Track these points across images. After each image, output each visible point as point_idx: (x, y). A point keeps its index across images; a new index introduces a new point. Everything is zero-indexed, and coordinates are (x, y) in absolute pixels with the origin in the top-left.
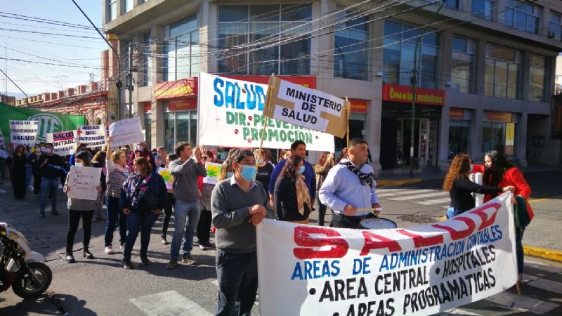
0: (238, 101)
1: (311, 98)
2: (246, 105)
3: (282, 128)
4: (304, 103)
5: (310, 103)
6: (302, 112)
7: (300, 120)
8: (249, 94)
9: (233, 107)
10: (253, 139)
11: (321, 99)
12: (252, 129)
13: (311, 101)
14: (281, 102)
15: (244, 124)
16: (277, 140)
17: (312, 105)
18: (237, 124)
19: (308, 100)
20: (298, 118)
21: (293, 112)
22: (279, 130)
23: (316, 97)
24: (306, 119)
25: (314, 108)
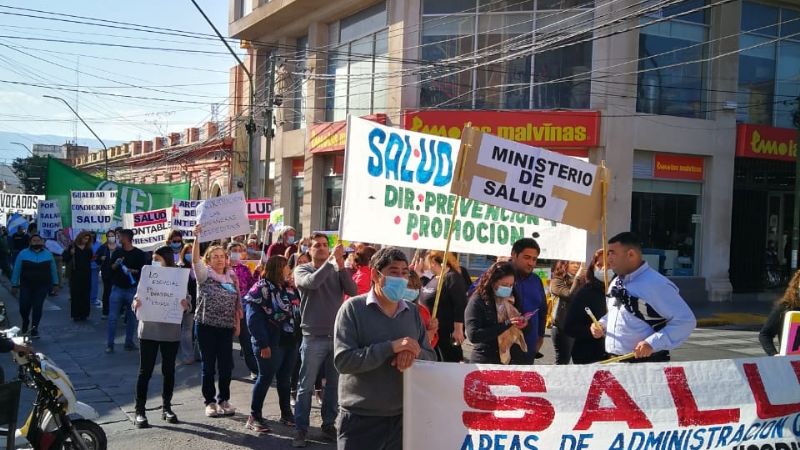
0: (404, 167)
1: (535, 164)
2: (415, 176)
3: (469, 218)
4: (523, 173)
5: (533, 172)
6: (520, 189)
7: (517, 201)
8: (424, 160)
9: (396, 177)
10: (421, 234)
11: (553, 165)
12: (422, 218)
13: (537, 168)
14: (484, 171)
15: (412, 208)
16: (459, 238)
17: (537, 175)
18: (400, 207)
20: (512, 199)
21: (504, 187)
22: (463, 221)
23: (545, 162)
24: (527, 199)
25: (542, 181)
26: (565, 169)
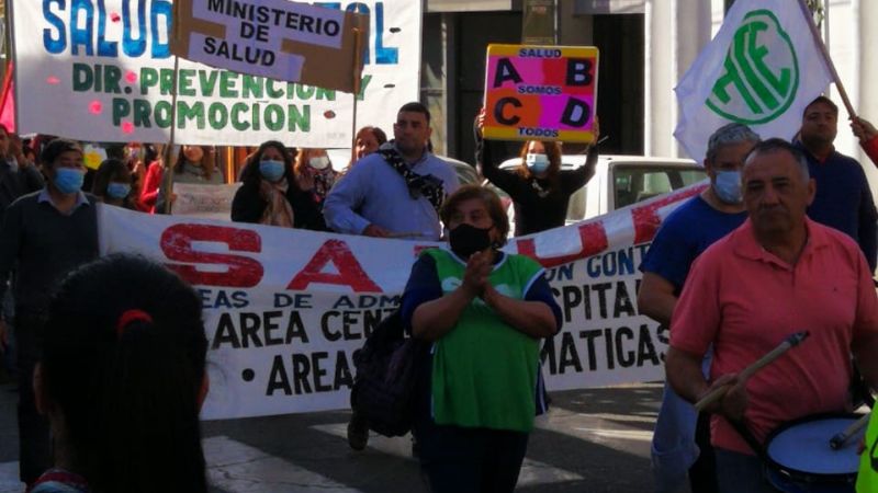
0: (101, 38)
1: (255, 13)
3: (216, 97)
4: (244, 25)
5: (255, 23)
6: (243, 44)
7: (240, 59)
8: (127, 25)
9: (90, 52)
10: (137, 124)
11: (278, 13)
12: (136, 102)
13: (259, 19)
14: (202, 26)
15: (117, 90)
17: (260, 27)
18: (98, 89)
20: (235, 58)
21: (224, 44)
23: (267, 10)
24: (252, 57)
25: (265, 34)
26: (292, 17)
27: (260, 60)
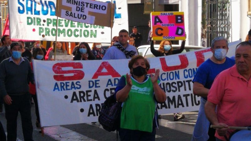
0: (35, 10)
1: (80, 4)
2: (41, 13)
3: (69, 27)
4: (77, 7)
5: (80, 7)
6: (77, 13)
7: (76, 18)
9: (32, 14)
10: (46, 35)
11: (87, 4)
12: (46, 29)
13: (81, 5)
14: (65, 7)
15: (40, 25)
16: (65, 36)
17: (82, 8)
18: (34, 25)
19: (79, 5)
20: (74, 17)
21: (71, 13)
22: (67, 29)
23: (84, 3)
24: (80, 17)
25: (84, 10)
26: (92, 5)
27: (82, 18)
